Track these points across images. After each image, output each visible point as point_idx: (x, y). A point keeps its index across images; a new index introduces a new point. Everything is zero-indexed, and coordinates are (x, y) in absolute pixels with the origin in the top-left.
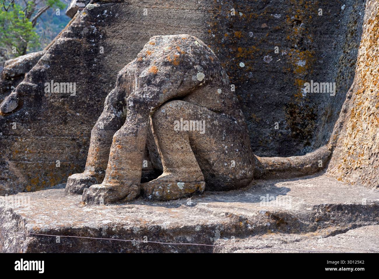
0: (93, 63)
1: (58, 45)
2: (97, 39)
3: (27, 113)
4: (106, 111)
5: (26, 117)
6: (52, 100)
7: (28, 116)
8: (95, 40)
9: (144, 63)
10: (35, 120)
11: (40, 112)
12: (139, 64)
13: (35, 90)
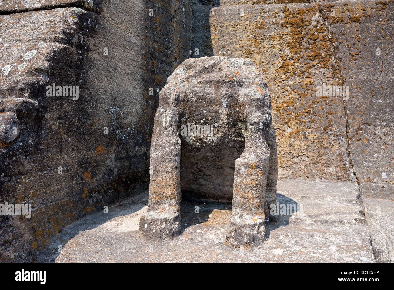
0: (80, 79)
1: (55, 51)
2: (83, 51)
3: (30, 141)
4: (171, 135)
5: (30, 147)
6: (51, 123)
7: (31, 145)
8: (81, 51)
9: (236, 83)
10: (38, 150)
11: (42, 138)
12: (230, 84)
13: (36, 109)
